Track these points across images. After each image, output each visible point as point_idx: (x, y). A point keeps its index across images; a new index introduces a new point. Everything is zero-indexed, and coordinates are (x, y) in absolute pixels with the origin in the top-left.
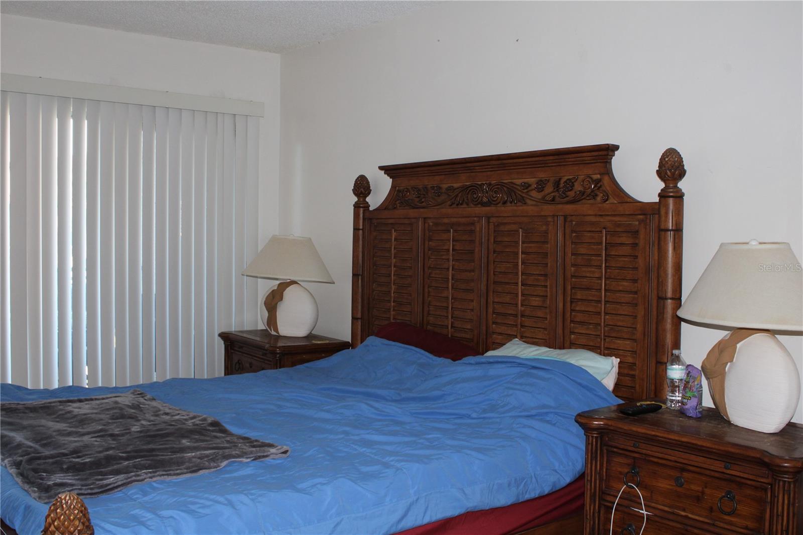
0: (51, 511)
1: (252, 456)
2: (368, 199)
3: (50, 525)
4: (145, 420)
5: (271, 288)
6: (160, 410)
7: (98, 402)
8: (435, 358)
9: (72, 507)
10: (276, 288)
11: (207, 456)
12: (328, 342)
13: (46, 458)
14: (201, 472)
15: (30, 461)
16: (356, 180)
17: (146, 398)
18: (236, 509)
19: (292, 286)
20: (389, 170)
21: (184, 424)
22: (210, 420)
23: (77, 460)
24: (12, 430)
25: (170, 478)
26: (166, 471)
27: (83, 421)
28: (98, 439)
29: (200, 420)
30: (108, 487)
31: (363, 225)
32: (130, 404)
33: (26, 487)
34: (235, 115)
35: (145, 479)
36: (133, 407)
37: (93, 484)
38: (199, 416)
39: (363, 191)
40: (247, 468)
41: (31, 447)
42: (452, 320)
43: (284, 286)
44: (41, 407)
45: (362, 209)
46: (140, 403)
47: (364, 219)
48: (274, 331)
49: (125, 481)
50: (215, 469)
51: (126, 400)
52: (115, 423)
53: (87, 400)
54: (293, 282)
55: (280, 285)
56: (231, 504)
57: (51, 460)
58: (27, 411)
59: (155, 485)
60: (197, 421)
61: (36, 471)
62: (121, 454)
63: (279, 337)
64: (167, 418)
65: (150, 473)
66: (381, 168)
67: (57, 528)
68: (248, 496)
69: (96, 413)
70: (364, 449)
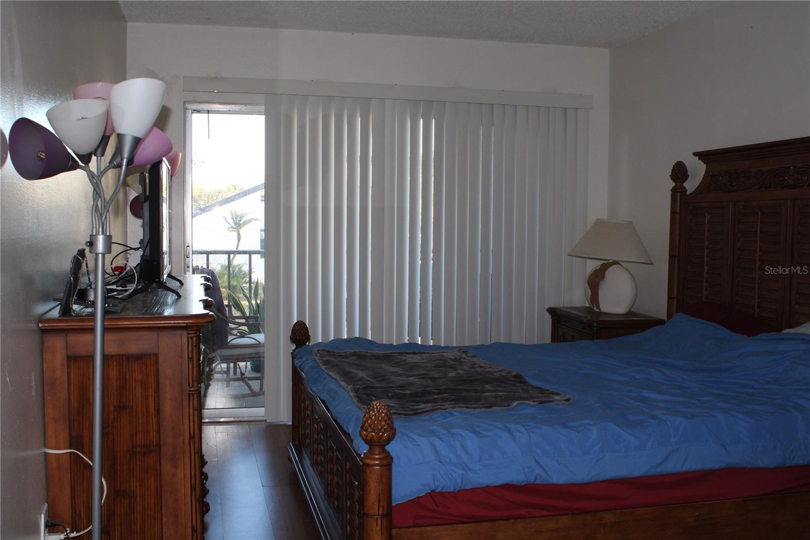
0: (366, 413)
1: (537, 400)
2: (685, 184)
3: (365, 423)
4: (461, 369)
5: (595, 268)
6: (476, 364)
7: (428, 355)
8: (732, 334)
9: (381, 411)
10: (598, 268)
11: (501, 396)
12: (643, 319)
13: (378, 388)
14: (495, 408)
15: (365, 389)
16: (674, 166)
17: (468, 355)
18: (512, 435)
19: (614, 266)
20: (702, 156)
21: (492, 374)
22: (514, 373)
23: (401, 391)
24: (359, 370)
25: (468, 410)
26: (465, 404)
27: (413, 367)
28: (421, 380)
29: (506, 373)
30: (419, 411)
31: (680, 209)
32: (453, 358)
33: (360, 405)
34: (566, 108)
35: (448, 408)
36: (455, 360)
37: (407, 408)
38: (506, 370)
39: (680, 177)
40: (531, 408)
41: (369, 381)
42: (759, 300)
43: (606, 266)
44: (384, 356)
45: (679, 194)
46: (461, 358)
47: (681, 203)
48: (596, 308)
49: (432, 408)
50: (506, 408)
51: (450, 355)
52: (437, 370)
53: (419, 353)
54: (615, 263)
55: (602, 265)
56: (509, 431)
57: (380, 390)
58: (372, 358)
59: (455, 413)
60: (503, 373)
61: (368, 395)
62: (434, 391)
63: (601, 313)
64: (480, 370)
65: (452, 404)
66: (695, 154)
67: (370, 425)
68: (524, 427)
69: (424, 363)
70: (638, 403)
